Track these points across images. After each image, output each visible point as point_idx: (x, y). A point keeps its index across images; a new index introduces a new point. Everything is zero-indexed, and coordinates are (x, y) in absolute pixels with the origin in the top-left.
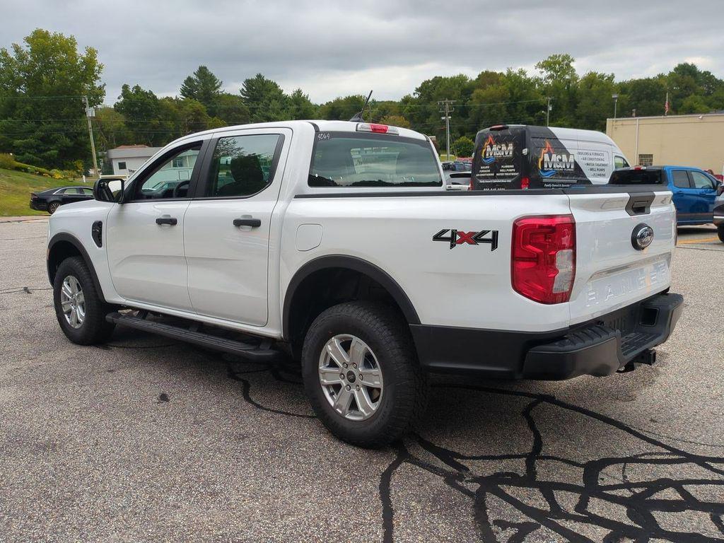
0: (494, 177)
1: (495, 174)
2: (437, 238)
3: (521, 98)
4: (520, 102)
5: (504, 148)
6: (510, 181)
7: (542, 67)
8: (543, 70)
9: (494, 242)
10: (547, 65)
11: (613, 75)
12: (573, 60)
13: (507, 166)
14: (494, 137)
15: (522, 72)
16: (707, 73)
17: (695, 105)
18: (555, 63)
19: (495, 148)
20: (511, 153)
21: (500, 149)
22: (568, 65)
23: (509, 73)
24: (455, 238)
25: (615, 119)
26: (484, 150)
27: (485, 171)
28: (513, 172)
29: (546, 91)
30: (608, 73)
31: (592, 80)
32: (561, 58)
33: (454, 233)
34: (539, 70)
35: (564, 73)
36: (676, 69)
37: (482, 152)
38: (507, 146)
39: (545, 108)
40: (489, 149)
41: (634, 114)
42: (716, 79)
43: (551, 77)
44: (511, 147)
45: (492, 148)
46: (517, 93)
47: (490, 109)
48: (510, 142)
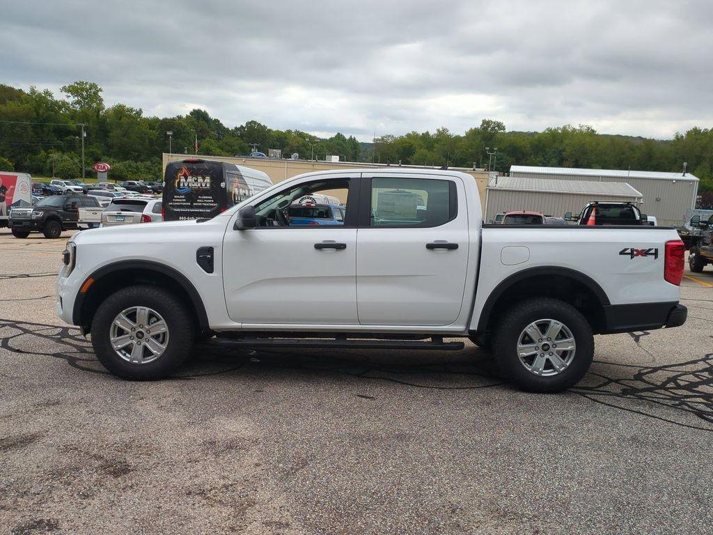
0: (191, 207)
1: (192, 204)
2: (622, 253)
3: (48, 119)
4: (47, 124)
5: (200, 180)
6: (209, 211)
7: (69, 91)
8: (70, 94)
9: (656, 254)
10: (73, 90)
11: (140, 110)
12: (101, 90)
13: (204, 197)
14: (188, 169)
15: (47, 93)
16: (217, 121)
17: (212, 148)
18: (82, 90)
19: (190, 179)
20: (208, 185)
21: (197, 181)
22: (96, 93)
23: (33, 91)
24: (633, 253)
25: (170, 154)
26: (177, 181)
27: (179, 200)
28: (211, 203)
29: (73, 115)
30: (137, 108)
31: (120, 112)
32: (88, 86)
33: (632, 250)
34: (65, 94)
35: (92, 101)
36: (191, 113)
37: (174, 182)
38: (204, 179)
39: (80, 134)
40: (183, 180)
41: (186, 152)
42: (224, 128)
43: (78, 102)
44: (208, 180)
45: (186, 179)
46: (43, 114)
47: (13, 126)
48: (207, 175)
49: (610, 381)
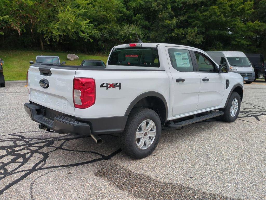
49: (60, 148)
